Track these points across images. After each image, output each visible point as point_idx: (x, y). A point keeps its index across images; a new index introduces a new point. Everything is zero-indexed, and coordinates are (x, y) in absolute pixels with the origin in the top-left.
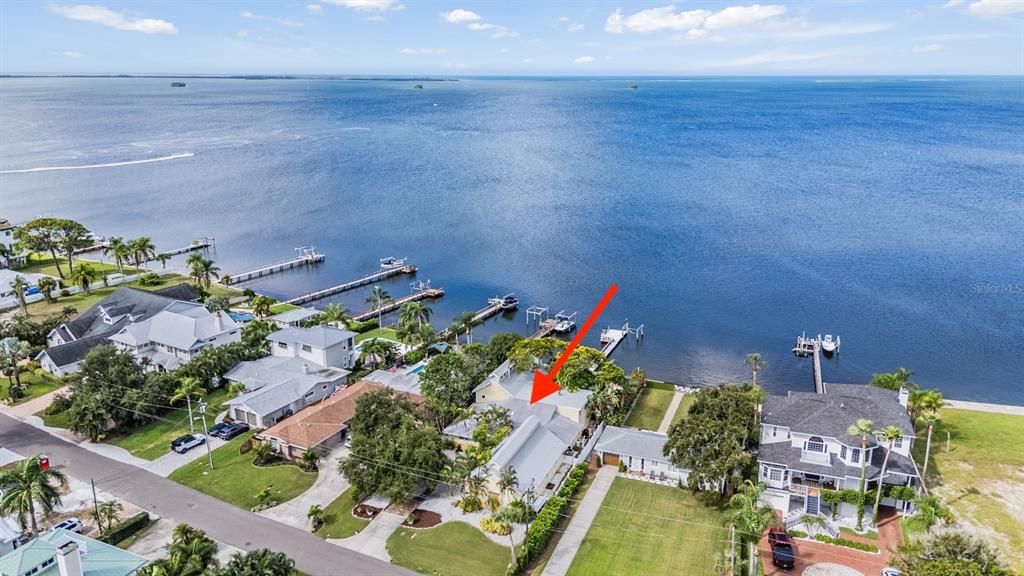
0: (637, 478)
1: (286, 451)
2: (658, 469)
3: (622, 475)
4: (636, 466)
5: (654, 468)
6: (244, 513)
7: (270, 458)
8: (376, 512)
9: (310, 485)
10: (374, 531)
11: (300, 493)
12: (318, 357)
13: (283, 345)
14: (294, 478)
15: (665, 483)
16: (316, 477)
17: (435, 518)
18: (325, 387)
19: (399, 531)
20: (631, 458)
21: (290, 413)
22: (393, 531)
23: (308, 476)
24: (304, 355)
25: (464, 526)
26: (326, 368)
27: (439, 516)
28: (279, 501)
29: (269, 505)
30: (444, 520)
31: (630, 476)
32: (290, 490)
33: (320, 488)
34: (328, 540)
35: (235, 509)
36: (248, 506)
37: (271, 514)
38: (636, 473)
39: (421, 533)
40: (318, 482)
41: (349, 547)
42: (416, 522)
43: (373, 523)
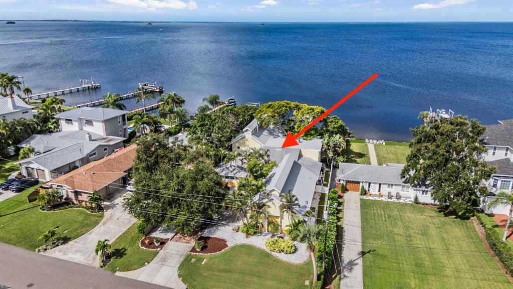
0: (377, 199)
1: (72, 196)
2: (394, 190)
3: (364, 197)
4: (374, 189)
5: (390, 189)
6: (28, 254)
7: (57, 203)
8: (163, 243)
9: (96, 223)
10: (164, 260)
11: (87, 231)
12: (98, 129)
13: (69, 121)
14: (81, 218)
15: (402, 201)
16: (102, 216)
17: (221, 244)
18: (106, 149)
19: (188, 259)
20: (370, 183)
21: (76, 168)
22: (182, 259)
23: (94, 216)
24: (87, 128)
25: (250, 249)
26: (105, 137)
27: (224, 241)
28: (66, 240)
29: (55, 245)
30: (230, 244)
31: (371, 198)
32: (76, 229)
33: (108, 225)
34: (118, 274)
35: (20, 251)
36: (33, 247)
37: (58, 253)
38: (375, 195)
39: (211, 259)
40: (104, 220)
41: (140, 279)
42: (204, 249)
43: (162, 253)
